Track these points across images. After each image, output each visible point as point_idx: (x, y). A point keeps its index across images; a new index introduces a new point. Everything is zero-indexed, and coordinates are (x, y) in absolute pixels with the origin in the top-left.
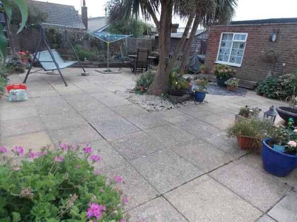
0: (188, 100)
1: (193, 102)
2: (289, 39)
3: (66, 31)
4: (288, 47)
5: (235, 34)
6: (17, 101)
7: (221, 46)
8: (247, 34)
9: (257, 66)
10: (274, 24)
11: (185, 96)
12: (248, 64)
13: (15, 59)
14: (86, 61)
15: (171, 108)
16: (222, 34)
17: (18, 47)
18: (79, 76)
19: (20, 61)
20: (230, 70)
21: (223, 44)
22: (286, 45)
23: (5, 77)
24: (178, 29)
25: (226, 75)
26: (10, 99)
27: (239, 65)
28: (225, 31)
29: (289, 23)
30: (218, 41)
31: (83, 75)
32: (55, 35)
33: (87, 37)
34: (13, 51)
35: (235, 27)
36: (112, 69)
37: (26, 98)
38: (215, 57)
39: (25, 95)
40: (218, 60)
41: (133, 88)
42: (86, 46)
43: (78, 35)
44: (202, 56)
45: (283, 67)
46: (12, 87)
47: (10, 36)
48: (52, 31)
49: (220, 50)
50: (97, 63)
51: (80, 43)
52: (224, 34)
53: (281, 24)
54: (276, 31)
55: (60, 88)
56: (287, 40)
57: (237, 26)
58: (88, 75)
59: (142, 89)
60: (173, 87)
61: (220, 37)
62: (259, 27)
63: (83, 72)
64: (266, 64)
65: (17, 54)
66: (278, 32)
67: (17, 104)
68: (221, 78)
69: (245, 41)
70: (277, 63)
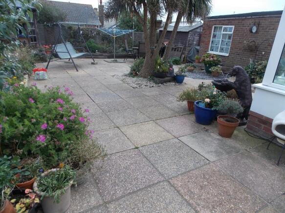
0: (170, 81)
1: (174, 83)
2: (267, 30)
3: (79, 28)
4: (267, 37)
5: (224, 26)
6: (40, 80)
7: (213, 38)
8: (233, 27)
9: (242, 55)
10: (255, 17)
11: (166, 79)
12: (234, 54)
13: (41, 51)
14: (97, 53)
15: (153, 86)
16: (213, 27)
17: (44, 42)
18: (89, 64)
19: (44, 53)
20: (215, 59)
21: (215, 36)
22: (266, 36)
23: (33, 64)
24: (180, 23)
25: (212, 63)
26: (36, 78)
27: (227, 55)
28: (215, 24)
29: (268, 16)
30: (210, 33)
31: (93, 64)
32: (72, 31)
33: (99, 33)
34: (39, 45)
35: (223, 20)
36: (118, 60)
37: (46, 78)
38: (207, 48)
39: (46, 76)
40: (210, 50)
41: (128, 72)
42: (98, 40)
43: (91, 31)
44: (198, 48)
45: (263, 55)
46: (37, 70)
47: (37, 33)
48: (70, 28)
49: (212, 42)
50: (106, 54)
51: (93, 38)
52: (215, 27)
53: (261, 17)
54: (256, 24)
55: (73, 72)
56: (266, 31)
57: (225, 20)
58: (97, 64)
59: (134, 73)
60: (156, 71)
61: (211, 30)
62: (243, 20)
63: (93, 61)
64: (249, 53)
65: (42, 47)
66: (259, 25)
67: (40, 81)
68: (207, 66)
69: (232, 33)
70: (258, 52)
